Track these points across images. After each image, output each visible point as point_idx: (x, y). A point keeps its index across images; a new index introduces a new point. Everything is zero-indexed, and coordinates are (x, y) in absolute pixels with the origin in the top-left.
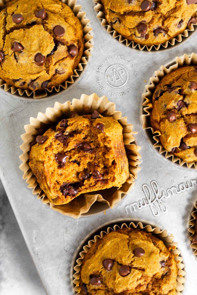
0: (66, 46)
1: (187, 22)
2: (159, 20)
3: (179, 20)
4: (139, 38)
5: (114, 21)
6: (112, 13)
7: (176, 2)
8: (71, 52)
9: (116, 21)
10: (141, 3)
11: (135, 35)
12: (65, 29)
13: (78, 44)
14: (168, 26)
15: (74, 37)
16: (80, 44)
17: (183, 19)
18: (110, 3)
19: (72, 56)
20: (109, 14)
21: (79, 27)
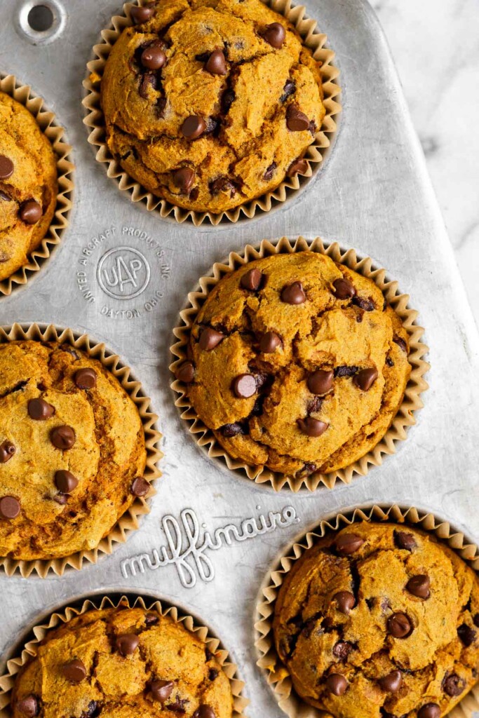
0: (13, 202)
1: (287, 168)
2: (222, 160)
3: (268, 163)
4: (177, 197)
5: (123, 154)
6: (121, 136)
7: (263, 124)
8: (26, 214)
9: (128, 154)
10: (183, 118)
11: (167, 188)
12: (15, 162)
13: (43, 197)
14: (242, 176)
15: (34, 180)
16: (47, 197)
17: (276, 161)
18: (116, 112)
19: (28, 222)
20: (114, 136)
21: (47, 157)
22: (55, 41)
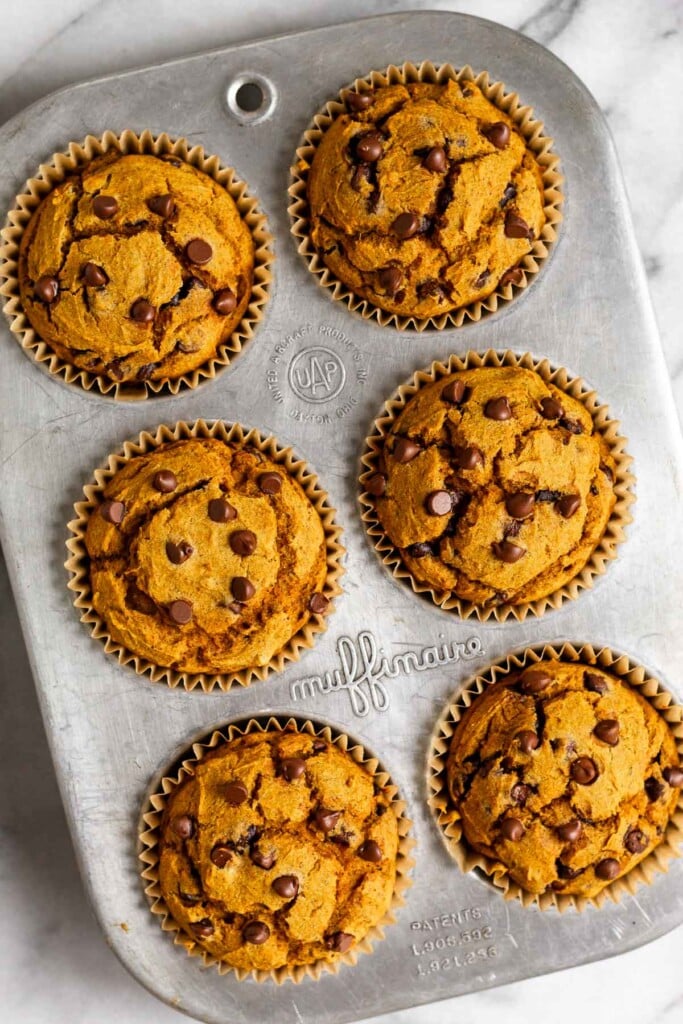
0: (208, 290)
1: (500, 277)
2: (433, 263)
3: (482, 269)
4: (381, 298)
5: (327, 248)
6: (327, 229)
7: (480, 228)
8: (221, 304)
9: (333, 249)
10: (396, 215)
11: (372, 287)
12: (214, 249)
13: (238, 287)
14: (453, 281)
15: (231, 268)
16: (242, 288)
17: (491, 268)
18: (325, 204)
19: (221, 313)
20: (319, 229)
21: (246, 245)
22: (264, 123)
